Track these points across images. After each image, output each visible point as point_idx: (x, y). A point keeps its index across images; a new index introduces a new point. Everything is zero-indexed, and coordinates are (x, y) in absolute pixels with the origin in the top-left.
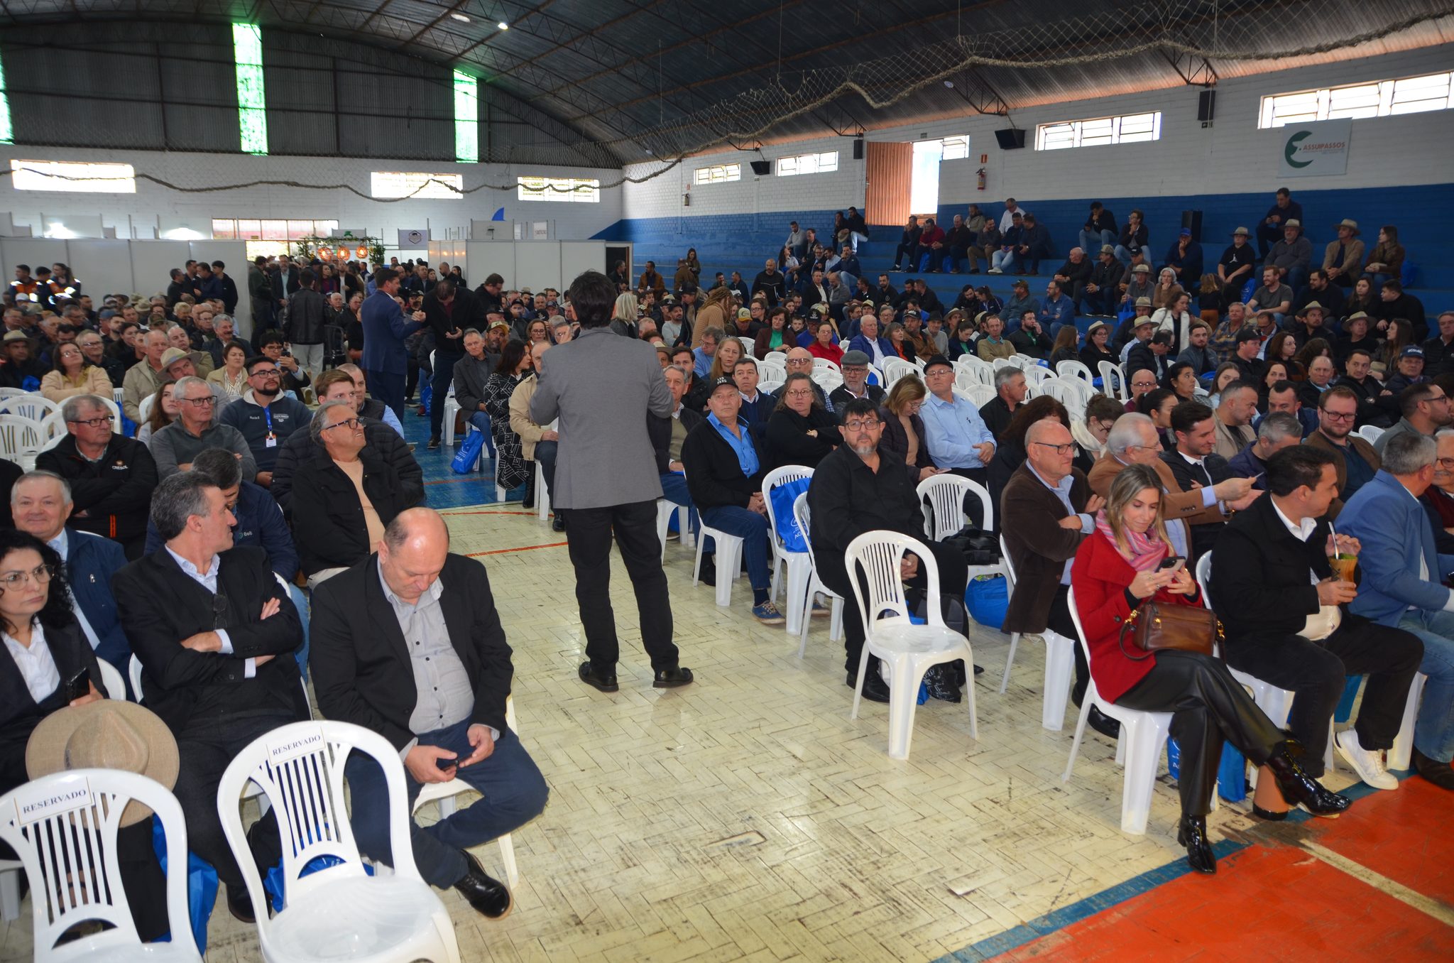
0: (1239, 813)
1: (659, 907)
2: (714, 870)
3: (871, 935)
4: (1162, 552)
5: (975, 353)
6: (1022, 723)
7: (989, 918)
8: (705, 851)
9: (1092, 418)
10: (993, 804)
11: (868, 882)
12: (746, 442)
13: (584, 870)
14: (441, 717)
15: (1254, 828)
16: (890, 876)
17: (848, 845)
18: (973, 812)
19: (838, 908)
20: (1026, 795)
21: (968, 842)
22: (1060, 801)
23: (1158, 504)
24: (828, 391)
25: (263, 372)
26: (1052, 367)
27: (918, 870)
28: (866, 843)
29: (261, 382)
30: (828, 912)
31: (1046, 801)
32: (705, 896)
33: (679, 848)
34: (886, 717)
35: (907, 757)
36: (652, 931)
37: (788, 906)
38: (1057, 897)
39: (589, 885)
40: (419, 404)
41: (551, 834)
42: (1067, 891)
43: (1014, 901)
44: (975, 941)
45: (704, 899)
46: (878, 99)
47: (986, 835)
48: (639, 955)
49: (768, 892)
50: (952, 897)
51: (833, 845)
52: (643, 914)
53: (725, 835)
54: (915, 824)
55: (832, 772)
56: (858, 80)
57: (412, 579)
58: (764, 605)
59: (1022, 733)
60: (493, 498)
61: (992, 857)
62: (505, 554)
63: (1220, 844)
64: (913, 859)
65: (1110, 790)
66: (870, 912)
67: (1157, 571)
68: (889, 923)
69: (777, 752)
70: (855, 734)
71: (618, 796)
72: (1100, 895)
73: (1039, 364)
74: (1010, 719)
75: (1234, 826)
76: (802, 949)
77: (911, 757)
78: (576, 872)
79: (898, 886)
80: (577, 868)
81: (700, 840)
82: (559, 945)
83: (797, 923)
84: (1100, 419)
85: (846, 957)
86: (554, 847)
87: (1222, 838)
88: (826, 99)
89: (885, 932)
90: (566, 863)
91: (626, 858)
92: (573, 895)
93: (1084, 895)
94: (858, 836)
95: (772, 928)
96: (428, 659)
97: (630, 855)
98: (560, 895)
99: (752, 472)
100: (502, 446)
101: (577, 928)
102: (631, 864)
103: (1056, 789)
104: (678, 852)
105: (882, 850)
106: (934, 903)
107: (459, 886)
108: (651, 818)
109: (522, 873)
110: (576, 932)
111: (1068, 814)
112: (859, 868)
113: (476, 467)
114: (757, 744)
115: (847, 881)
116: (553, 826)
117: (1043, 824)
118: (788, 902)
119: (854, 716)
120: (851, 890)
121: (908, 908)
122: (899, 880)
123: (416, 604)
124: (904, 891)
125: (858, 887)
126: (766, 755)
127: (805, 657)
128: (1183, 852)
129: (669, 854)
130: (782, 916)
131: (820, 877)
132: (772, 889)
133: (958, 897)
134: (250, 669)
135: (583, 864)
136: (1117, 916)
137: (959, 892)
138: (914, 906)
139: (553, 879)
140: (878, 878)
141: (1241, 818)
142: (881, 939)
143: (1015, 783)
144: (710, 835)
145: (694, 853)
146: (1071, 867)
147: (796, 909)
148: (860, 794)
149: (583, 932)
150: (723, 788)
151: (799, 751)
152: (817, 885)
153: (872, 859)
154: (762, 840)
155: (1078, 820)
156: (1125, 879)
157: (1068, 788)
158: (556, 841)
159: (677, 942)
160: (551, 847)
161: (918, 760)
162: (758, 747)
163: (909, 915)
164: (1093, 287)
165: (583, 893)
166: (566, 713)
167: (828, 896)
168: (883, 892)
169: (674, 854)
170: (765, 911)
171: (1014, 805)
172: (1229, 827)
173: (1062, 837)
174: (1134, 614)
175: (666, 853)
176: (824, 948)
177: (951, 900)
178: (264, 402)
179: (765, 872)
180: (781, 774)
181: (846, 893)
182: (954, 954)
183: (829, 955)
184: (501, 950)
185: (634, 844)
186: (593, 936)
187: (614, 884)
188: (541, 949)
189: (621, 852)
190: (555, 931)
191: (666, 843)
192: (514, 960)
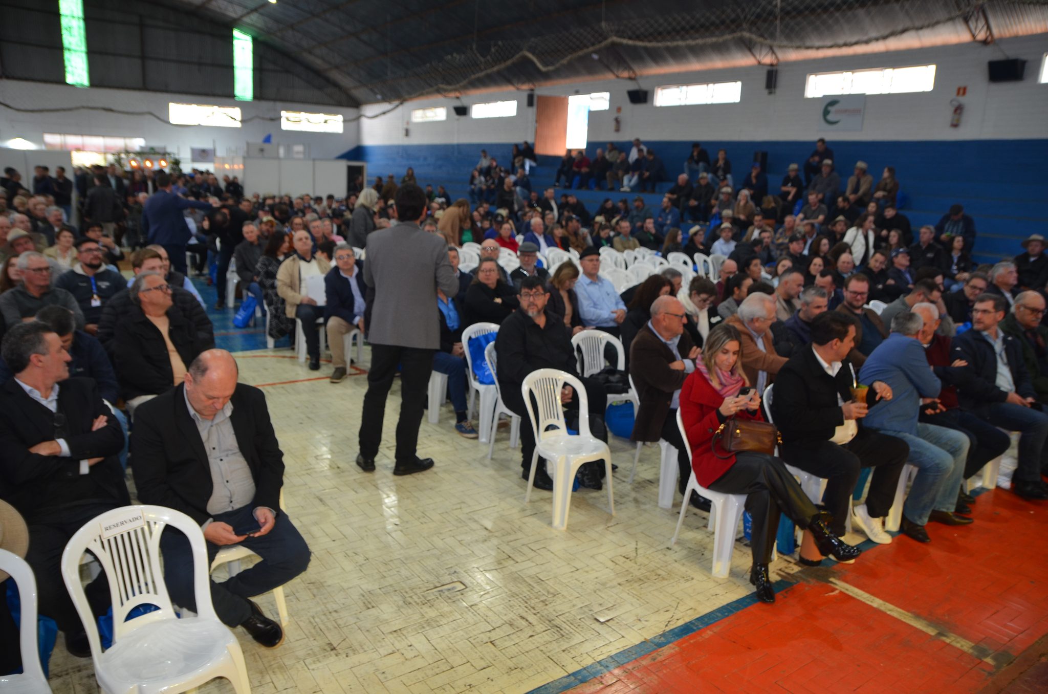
0: (790, 562)
1: (391, 636)
2: (430, 609)
3: (542, 651)
4: (740, 384)
5: (612, 246)
6: (644, 504)
7: (623, 637)
8: (423, 596)
9: (694, 292)
10: (625, 559)
11: (539, 615)
12: (451, 306)
13: (336, 611)
14: (231, 502)
15: (800, 572)
16: (554, 610)
17: (524, 589)
18: (610, 564)
19: (518, 633)
20: (648, 553)
21: (608, 585)
22: (671, 556)
23: (738, 351)
24: (509, 270)
25: (90, 250)
26: (665, 256)
27: (574, 606)
28: (537, 588)
29: (88, 258)
30: (511, 636)
31: (661, 556)
32: (424, 627)
33: (405, 594)
34: (550, 501)
35: (565, 528)
36: (386, 653)
37: (483, 633)
38: (669, 622)
39: (340, 622)
40: (208, 276)
41: (311, 586)
42: (676, 617)
43: (640, 625)
44: (613, 653)
45: (423, 630)
46: (545, 64)
47: (620, 580)
48: (377, 670)
49: (469, 624)
50: (598, 624)
51: (514, 589)
52: (379, 641)
53: (438, 585)
54: (571, 574)
55: (512, 539)
56: (532, 50)
57: (211, 401)
58: (463, 424)
59: (645, 510)
60: (264, 346)
61: (624, 595)
62: (274, 386)
63: (777, 583)
64: (570, 598)
65: (704, 548)
66: (540, 635)
67: (737, 397)
68: (554, 642)
69: (474, 526)
70: (528, 512)
71: (360, 559)
72: (698, 619)
73: (657, 254)
74: (636, 501)
75: (787, 571)
76: (493, 662)
77: (568, 528)
78: (330, 613)
79: (560, 617)
80: (331, 610)
81: (420, 588)
82: (319, 665)
83: (490, 644)
84: (699, 293)
85: (524, 667)
86: (314, 596)
87: (778, 578)
88: (509, 62)
89: (551, 649)
90: (323, 607)
91: (366, 602)
92: (328, 629)
93: (687, 620)
94: (532, 583)
95: (472, 649)
96: (221, 460)
97: (370, 600)
98: (319, 630)
99: (456, 327)
100: (272, 307)
101: (332, 653)
102: (370, 606)
103: (668, 548)
104: (404, 597)
105: (548, 592)
106: (585, 628)
107: (244, 625)
108: (385, 574)
109: (290, 615)
110: (331, 656)
111: (676, 565)
112: (532, 605)
113: (252, 323)
114: (459, 520)
115: (524, 615)
116: (313, 581)
117: (660, 572)
118: (483, 630)
119: (527, 500)
120: (527, 620)
121: (567, 632)
122: (560, 613)
123: (213, 420)
124: (564, 620)
125: (532, 618)
126: (466, 528)
127: (492, 459)
128: (754, 589)
129: (398, 599)
130: (478, 640)
131: (505, 612)
132: (471, 621)
133: (602, 623)
134: (85, 467)
135: (335, 607)
136: (709, 633)
137: (602, 620)
138: (571, 630)
139: (313, 618)
140: (546, 612)
141: (791, 565)
142: (548, 654)
143: (640, 545)
144: (427, 585)
145: (415, 598)
146: (678, 601)
147: (488, 634)
148: (533, 554)
149: (336, 655)
150: (435, 551)
151: (489, 525)
152: (503, 618)
153: (542, 599)
154: (463, 587)
155: (683, 569)
156: (715, 608)
157: (676, 547)
158: (315, 591)
159: (404, 660)
160: (311, 595)
161: (572, 529)
162: (460, 522)
163: (568, 636)
164: (693, 203)
165: (336, 628)
166: (321, 500)
167: (511, 625)
168: (550, 621)
169: (401, 598)
170: (467, 636)
171: (640, 560)
172: (783, 571)
173: (672, 581)
174: (722, 427)
175: (396, 598)
176: (508, 661)
177: (596, 626)
178: (90, 273)
179: (466, 610)
180: (477, 541)
181: (524, 623)
182: (599, 662)
183: (512, 666)
184: (276, 670)
185: (372, 592)
186: (344, 658)
187: (358, 620)
188: (306, 668)
189: (363, 598)
190: (315, 655)
191: (396, 591)
192: (286, 677)
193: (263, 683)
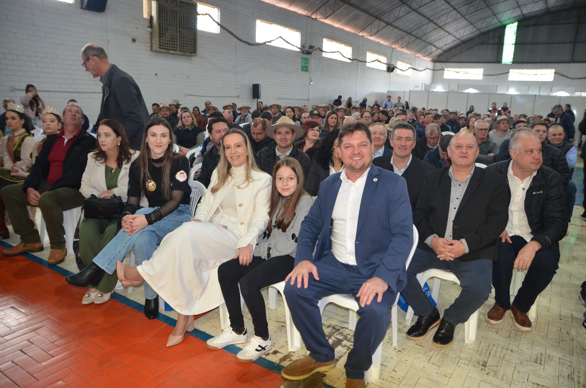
1: (532, 384)
13: (512, 351)
39: (507, 357)
52: (519, 382)
80: (509, 348)
82: (466, 367)
86: (509, 337)
90: (507, 344)
91: (539, 359)
92: (495, 355)
97: (543, 359)
98: (488, 352)
101: (481, 367)
102: (539, 362)
110: (478, 367)
135: (515, 348)
149: (482, 370)
158: (512, 335)
160: (507, 336)
165: (500, 358)
169: (569, 373)
175: (565, 369)
184: (440, 354)
185: (550, 356)
186: (484, 373)
187: (520, 363)
188: (456, 363)
189: (539, 355)
190: (470, 361)
191: (571, 366)
192: (441, 359)
193: (427, 354)
